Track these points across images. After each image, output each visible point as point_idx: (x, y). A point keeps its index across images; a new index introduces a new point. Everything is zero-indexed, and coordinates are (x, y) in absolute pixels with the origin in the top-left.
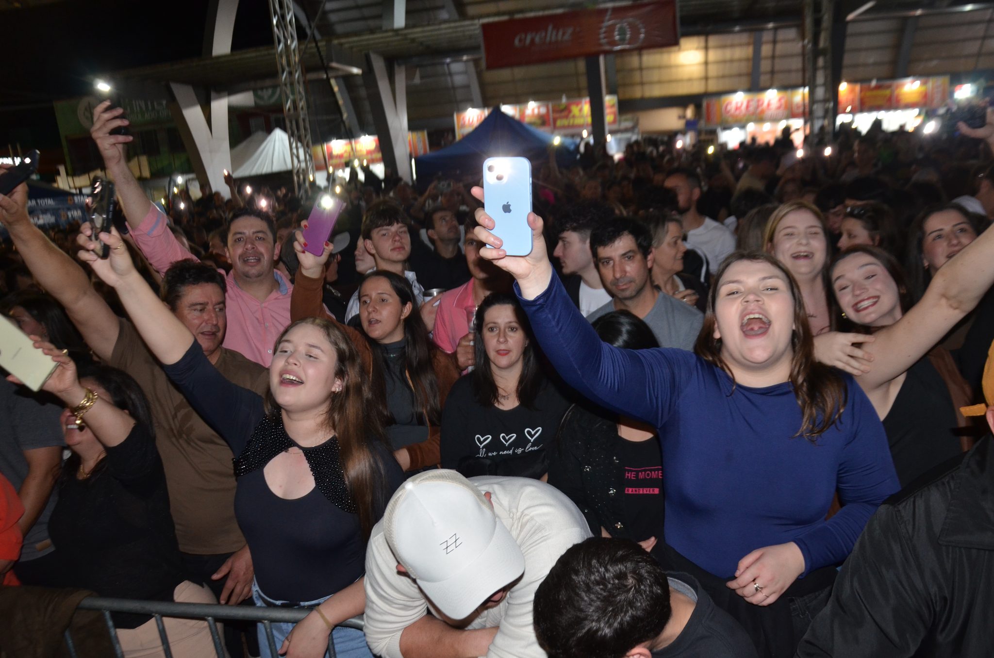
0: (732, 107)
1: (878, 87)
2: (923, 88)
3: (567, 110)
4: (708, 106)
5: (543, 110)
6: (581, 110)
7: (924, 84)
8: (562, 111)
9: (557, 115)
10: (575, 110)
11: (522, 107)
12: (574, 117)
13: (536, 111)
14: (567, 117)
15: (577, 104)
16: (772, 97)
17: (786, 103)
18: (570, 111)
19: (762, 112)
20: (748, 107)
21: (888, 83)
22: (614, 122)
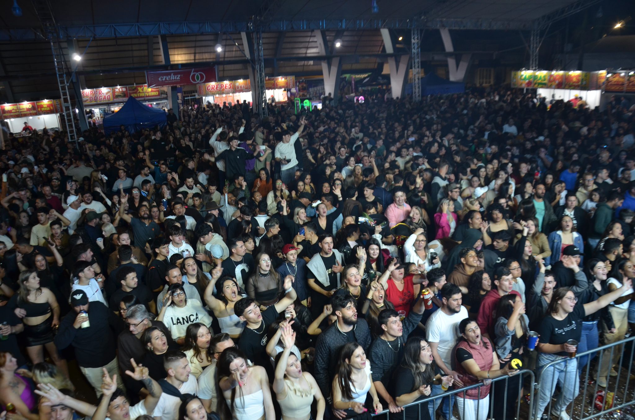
0: (210, 88)
1: (269, 80)
2: (286, 80)
3: (136, 89)
4: (200, 87)
5: (124, 89)
6: (142, 90)
7: (286, 79)
8: (134, 90)
9: (131, 92)
10: (140, 89)
11: (114, 88)
12: (140, 92)
13: (121, 90)
14: (136, 93)
15: (141, 87)
16: (226, 83)
17: (233, 86)
18: (138, 90)
19: (223, 90)
20: (217, 87)
21: (272, 78)
22: (159, 95)
